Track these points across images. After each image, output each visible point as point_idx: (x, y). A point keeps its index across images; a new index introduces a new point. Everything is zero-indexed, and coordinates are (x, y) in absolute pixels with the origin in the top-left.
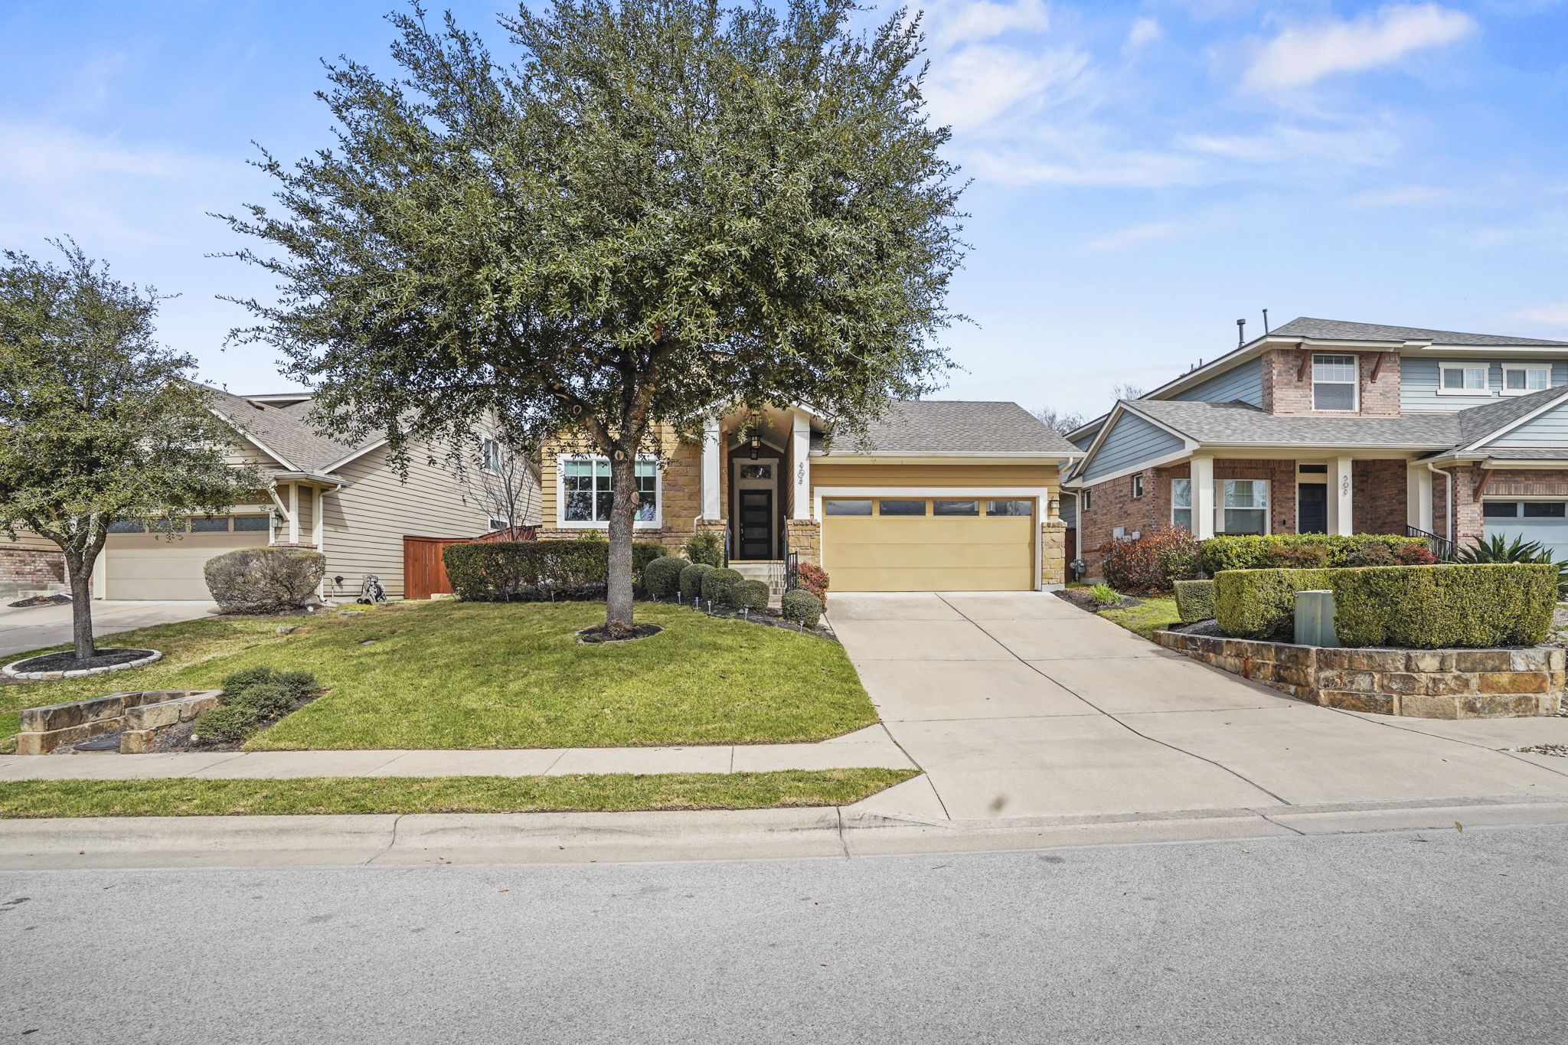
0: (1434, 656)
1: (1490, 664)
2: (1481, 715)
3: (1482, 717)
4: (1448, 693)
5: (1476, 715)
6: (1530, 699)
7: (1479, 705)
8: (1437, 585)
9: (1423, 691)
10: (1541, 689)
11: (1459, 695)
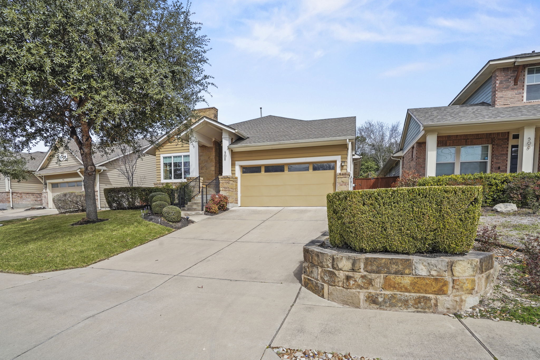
0: (348, 258)
1: (394, 268)
2: (382, 307)
3: (384, 309)
4: (356, 288)
5: (378, 306)
6: (429, 299)
7: (380, 300)
8: (364, 204)
9: (341, 284)
10: (441, 292)
11: (365, 291)
